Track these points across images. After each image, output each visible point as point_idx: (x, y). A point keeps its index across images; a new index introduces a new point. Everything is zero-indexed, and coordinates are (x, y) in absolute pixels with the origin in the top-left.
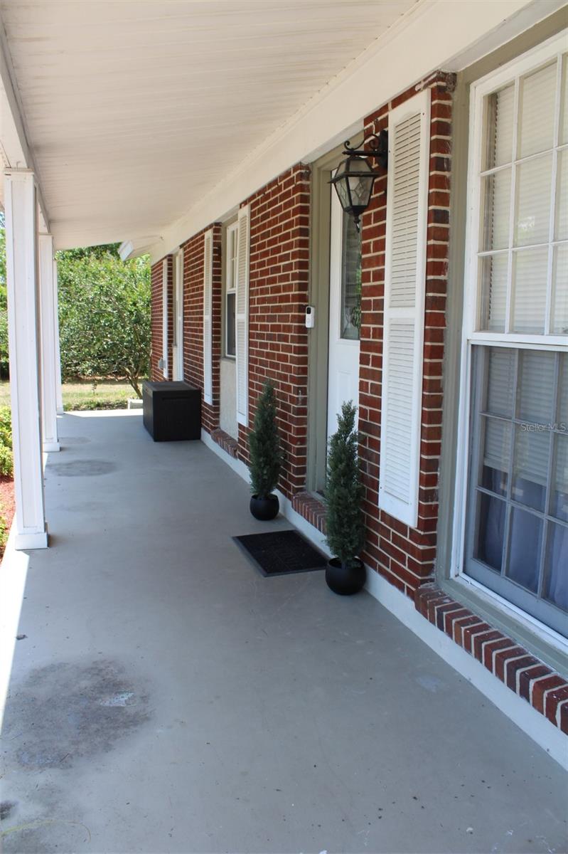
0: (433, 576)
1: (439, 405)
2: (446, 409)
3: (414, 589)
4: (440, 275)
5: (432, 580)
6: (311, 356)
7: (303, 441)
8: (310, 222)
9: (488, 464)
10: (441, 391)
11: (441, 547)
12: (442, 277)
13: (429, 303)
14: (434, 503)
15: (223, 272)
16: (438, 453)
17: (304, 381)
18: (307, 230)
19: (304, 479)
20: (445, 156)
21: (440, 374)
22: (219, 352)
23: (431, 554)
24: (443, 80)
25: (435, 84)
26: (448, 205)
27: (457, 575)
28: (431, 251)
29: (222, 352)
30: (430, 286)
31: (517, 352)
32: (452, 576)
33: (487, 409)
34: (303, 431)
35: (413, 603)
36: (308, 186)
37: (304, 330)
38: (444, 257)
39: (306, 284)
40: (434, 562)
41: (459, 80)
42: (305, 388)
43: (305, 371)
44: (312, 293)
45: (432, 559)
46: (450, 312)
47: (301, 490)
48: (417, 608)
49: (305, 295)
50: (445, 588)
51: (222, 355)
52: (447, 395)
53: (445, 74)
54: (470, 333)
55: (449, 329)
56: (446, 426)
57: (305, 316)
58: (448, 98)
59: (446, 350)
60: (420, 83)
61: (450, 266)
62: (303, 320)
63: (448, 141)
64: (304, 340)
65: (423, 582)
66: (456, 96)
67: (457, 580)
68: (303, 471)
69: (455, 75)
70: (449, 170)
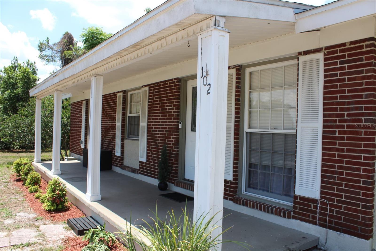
0: (237, 194)
1: (238, 148)
2: (240, 149)
3: (232, 198)
4: (238, 114)
5: (237, 195)
6: (180, 137)
7: (177, 164)
8: (180, 96)
9: (251, 163)
10: (239, 144)
11: (239, 186)
12: (239, 115)
13: (236, 122)
14: (237, 174)
15: (126, 108)
16: (238, 160)
17: (178, 145)
18: (179, 98)
19: (177, 176)
20: (240, 85)
21: (238, 140)
22: (124, 137)
23: (236, 188)
24: (239, 67)
25: (237, 68)
26: (240, 97)
27: (244, 193)
28: (236, 109)
29: (125, 137)
30: (236, 117)
31: (260, 134)
32: (242, 193)
33: (250, 148)
34: (177, 161)
35: (233, 202)
36: (180, 85)
37: (178, 129)
38: (239, 110)
39: (179, 115)
40: (237, 190)
41: (243, 67)
42: (178, 147)
43: (178, 141)
44: (181, 117)
45: (237, 189)
46: (241, 124)
47: (177, 179)
48: (234, 202)
49: (178, 118)
50: (241, 196)
51: (125, 138)
52: (240, 145)
53: (240, 65)
54: (246, 129)
55: (241, 128)
56: (240, 153)
57: (179, 124)
58: (240, 71)
59: (240, 134)
60: (232, 66)
61: (241, 112)
62: (178, 125)
63: (240, 82)
64: (178, 132)
65: (235, 195)
66: (242, 71)
67: (244, 194)
68: (177, 173)
69: (241, 66)
70: (240, 89)
